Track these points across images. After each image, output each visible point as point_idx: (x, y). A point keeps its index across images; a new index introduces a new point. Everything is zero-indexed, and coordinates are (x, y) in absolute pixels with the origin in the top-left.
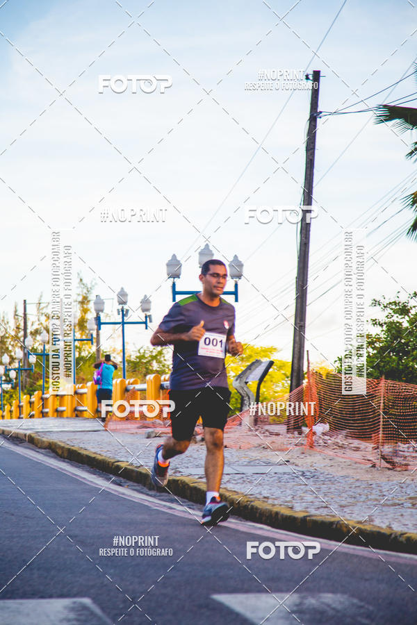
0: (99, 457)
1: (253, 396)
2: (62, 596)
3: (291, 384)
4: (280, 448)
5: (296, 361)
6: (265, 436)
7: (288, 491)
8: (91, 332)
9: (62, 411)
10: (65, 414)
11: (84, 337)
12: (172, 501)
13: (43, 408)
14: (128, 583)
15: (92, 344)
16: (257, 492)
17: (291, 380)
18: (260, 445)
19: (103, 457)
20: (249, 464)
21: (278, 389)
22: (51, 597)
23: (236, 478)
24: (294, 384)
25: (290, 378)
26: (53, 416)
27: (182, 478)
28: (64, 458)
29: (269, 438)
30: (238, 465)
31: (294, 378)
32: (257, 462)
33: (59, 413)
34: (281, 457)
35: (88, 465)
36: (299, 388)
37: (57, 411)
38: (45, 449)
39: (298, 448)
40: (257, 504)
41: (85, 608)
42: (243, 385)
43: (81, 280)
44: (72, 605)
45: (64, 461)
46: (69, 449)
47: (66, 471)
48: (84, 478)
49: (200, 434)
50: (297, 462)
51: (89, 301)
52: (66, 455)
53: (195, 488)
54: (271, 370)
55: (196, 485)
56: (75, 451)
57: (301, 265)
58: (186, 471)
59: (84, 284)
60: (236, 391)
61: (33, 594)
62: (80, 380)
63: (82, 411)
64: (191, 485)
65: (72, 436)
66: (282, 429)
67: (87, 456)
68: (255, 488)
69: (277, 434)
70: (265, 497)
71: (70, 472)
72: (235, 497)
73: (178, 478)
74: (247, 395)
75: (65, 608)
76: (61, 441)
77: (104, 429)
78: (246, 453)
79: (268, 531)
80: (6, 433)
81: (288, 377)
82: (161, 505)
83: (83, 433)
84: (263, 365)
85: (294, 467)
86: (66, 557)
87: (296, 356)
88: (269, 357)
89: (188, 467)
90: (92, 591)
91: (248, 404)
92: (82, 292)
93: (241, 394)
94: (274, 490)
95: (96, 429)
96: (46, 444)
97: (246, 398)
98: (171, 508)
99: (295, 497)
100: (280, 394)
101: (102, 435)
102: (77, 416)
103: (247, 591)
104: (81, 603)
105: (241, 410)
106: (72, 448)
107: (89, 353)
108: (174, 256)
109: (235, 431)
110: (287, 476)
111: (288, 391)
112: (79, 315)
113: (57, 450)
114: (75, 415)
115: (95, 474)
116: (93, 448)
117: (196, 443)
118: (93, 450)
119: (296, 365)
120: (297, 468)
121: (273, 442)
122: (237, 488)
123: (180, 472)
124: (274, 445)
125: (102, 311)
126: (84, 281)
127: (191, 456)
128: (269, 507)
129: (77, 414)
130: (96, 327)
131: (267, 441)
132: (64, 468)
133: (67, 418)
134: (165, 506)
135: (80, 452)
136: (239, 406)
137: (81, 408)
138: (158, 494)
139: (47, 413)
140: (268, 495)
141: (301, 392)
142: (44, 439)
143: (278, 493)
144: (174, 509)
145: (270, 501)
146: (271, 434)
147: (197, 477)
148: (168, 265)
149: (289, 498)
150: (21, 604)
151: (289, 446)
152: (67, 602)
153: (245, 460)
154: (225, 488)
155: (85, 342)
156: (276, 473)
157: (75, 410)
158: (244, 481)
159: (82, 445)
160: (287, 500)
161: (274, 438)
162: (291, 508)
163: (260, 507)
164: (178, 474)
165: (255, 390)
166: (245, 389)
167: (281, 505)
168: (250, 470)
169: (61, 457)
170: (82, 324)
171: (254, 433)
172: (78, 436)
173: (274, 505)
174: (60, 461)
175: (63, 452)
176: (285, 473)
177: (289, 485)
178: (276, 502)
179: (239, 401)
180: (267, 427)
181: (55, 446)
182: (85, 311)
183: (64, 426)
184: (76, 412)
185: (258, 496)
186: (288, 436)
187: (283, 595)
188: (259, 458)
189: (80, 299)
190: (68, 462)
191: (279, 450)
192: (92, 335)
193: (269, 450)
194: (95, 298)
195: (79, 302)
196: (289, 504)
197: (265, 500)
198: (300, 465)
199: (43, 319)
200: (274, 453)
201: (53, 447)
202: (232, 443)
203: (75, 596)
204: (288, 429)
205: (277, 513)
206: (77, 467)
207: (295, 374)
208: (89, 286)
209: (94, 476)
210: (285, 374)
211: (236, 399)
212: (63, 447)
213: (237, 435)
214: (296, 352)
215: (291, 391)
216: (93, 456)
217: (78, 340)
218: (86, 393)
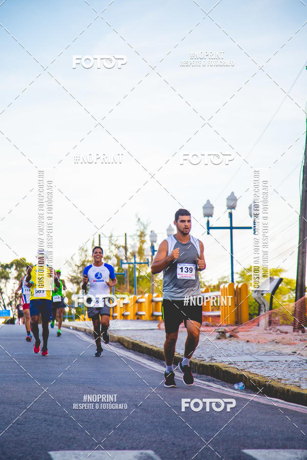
0: (155, 349)
1: (267, 304)
2: (132, 448)
3: (296, 296)
4: (288, 342)
5: (300, 278)
6: (277, 334)
7: (296, 374)
8: (147, 257)
9: (127, 316)
10: (129, 318)
11: (142, 261)
12: (209, 381)
13: (113, 313)
14: (180, 440)
15: (148, 266)
16: (273, 375)
17: (296, 293)
18: (273, 341)
19: (158, 349)
20: (266, 354)
21: (285, 300)
22: (124, 449)
23: (256, 365)
24: (298, 295)
25: (295, 291)
26: (121, 318)
27: (216, 364)
28: (130, 349)
29: (280, 335)
30: (258, 355)
31: (298, 290)
32: (272, 352)
33: (125, 317)
34: (289, 349)
35: (147, 354)
36: (303, 298)
37: (123, 315)
38: (115, 342)
39: (302, 342)
40: (273, 383)
41: (149, 457)
42: (260, 295)
43: (139, 219)
44: (140, 455)
45: (129, 351)
46: (133, 343)
47: (131, 358)
48: (145, 364)
49: (228, 332)
50: (302, 353)
51: (145, 235)
52: (130, 346)
53: (226, 371)
54: (280, 285)
55: (227, 369)
56: (138, 344)
57: (303, 207)
58: (219, 359)
59: (141, 223)
60: (254, 301)
61: (111, 447)
62: (140, 293)
63: (141, 315)
64: (224, 369)
65: (135, 333)
66: (290, 329)
67: (146, 347)
68: (271, 372)
69: (286, 333)
70: (279, 379)
71: (134, 359)
72: (257, 378)
73: (213, 364)
74: (263, 303)
75: (135, 457)
76: (127, 337)
77: (158, 328)
78: (264, 346)
79: (283, 403)
80: (87, 331)
81: (293, 290)
82: (201, 383)
83: (142, 331)
84: (275, 281)
85: (300, 357)
86: (134, 420)
87: (300, 274)
88: (279, 276)
89: (220, 356)
90: (154, 445)
91: (264, 310)
92: (140, 228)
93: (258, 303)
94: (285, 373)
95: (152, 328)
96: (116, 339)
97: (263, 306)
98: (209, 386)
99: (302, 379)
100: (287, 303)
101: (157, 333)
102: (138, 319)
103: (269, 448)
104: (146, 454)
105: (259, 314)
106: (136, 342)
107: (146, 273)
108: (208, 201)
109: (255, 330)
110: (294, 364)
111: (294, 301)
112: (138, 245)
113: (125, 343)
114: (136, 318)
115: (152, 361)
116: (151, 342)
117: (226, 338)
118: (150, 343)
119: (300, 281)
120: (302, 358)
121: (284, 338)
122: (257, 371)
123: (215, 360)
124: (284, 340)
125: (155, 242)
126: (141, 220)
127: (222, 348)
128: (282, 386)
129: (138, 317)
130: (151, 254)
131: (279, 337)
132: (129, 356)
133: (131, 320)
134: (204, 384)
135: (141, 344)
136: (257, 312)
137: (141, 313)
138: (199, 376)
139: (116, 317)
140: (282, 377)
141: (304, 301)
142: (115, 335)
143: (288, 376)
144: (211, 386)
145: (283, 382)
146: (282, 332)
147: (227, 363)
148: (204, 208)
149: (297, 380)
150: (103, 454)
151: (295, 341)
152: (136, 453)
153: (262, 352)
154: (249, 372)
155: (143, 265)
156: (286, 361)
157: (137, 314)
158: (263, 367)
159: (142, 340)
160: (296, 381)
161: (284, 335)
162: (299, 387)
163: (276, 386)
164: (213, 361)
165: (269, 300)
166: (262, 299)
167: (291, 385)
168: (266, 359)
169: (127, 348)
170: (141, 252)
171: (269, 332)
172: (139, 333)
173: (285, 385)
174: (126, 351)
175: (128, 345)
176: (292, 361)
177: (297, 370)
178: (287, 382)
179: (257, 308)
180: (278, 327)
181: (123, 340)
182: (143, 242)
183: (129, 326)
184: (137, 316)
185: (273, 377)
186: (295, 333)
187: (296, 451)
188: (273, 350)
189: (139, 233)
190: (132, 352)
191: (288, 344)
192: (148, 259)
193: (280, 344)
194: (150, 233)
195: (139, 236)
196: (297, 384)
197: (280, 381)
198: (304, 355)
199: (113, 248)
200: (284, 346)
201: (122, 341)
202: (253, 339)
203: (142, 449)
204: (294, 329)
205: (288, 390)
206: (138, 355)
207: (299, 288)
208: (145, 223)
209: (152, 362)
210: (291, 289)
211: (254, 307)
212: (129, 341)
213: (256, 333)
214: (300, 272)
215: (296, 301)
216: (151, 347)
217: (138, 263)
218: (144, 302)
